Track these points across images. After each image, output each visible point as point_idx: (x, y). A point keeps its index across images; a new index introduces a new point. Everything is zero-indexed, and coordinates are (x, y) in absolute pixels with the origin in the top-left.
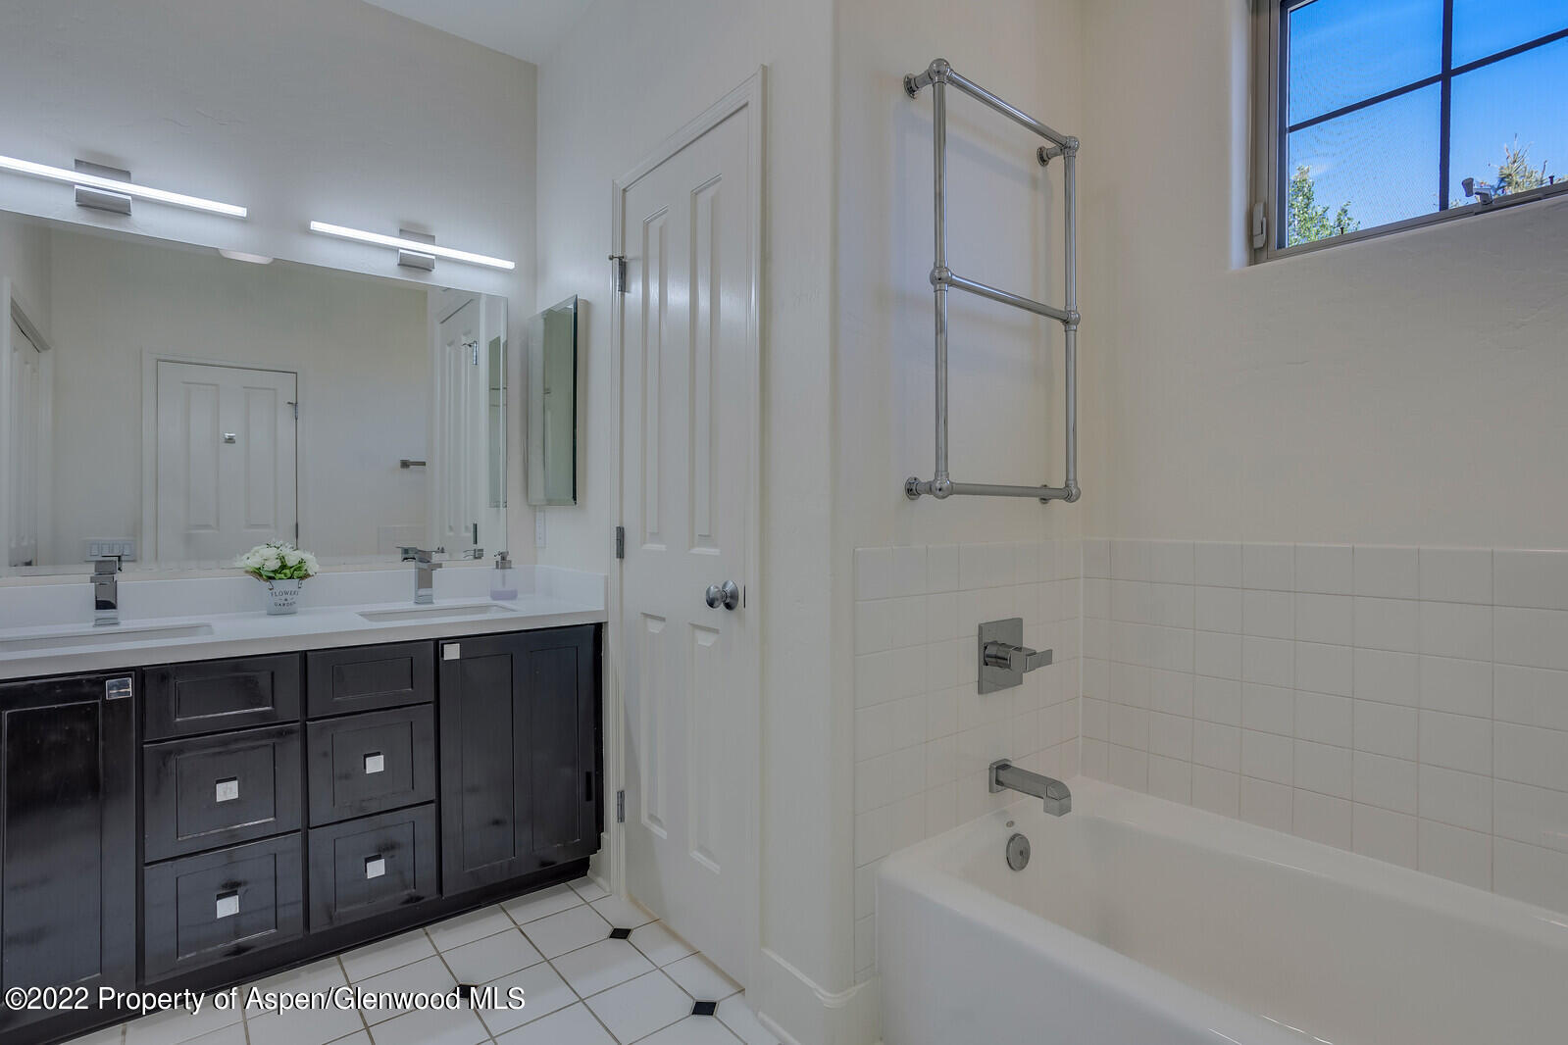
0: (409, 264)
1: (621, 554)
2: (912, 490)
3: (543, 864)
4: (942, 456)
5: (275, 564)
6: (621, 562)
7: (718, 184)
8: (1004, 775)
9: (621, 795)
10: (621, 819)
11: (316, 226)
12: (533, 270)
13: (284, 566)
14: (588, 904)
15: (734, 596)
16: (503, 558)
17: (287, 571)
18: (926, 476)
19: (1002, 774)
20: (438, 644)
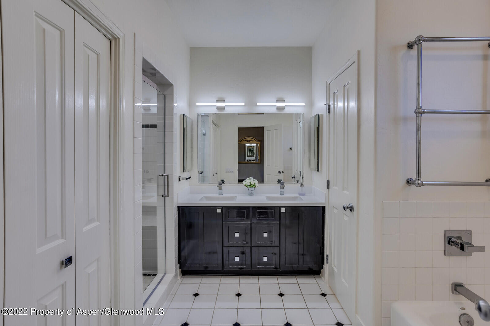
0: (279, 108)
1: (328, 188)
2: (409, 182)
3: (310, 269)
4: (419, 173)
5: (249, 184)
6: (329, 190)
7: (349, 85)
8: (458, 288)
9: (327, 256)
10: (327, 263)
11: (258, 104)
12: (311, 104)
13: (251, 185)
14: (318, 283)
15: (351, 207)
16: (302, 184)
17: (251, 186)
18: (414, 178)
19: (457, 288)
20: (280, 208)
